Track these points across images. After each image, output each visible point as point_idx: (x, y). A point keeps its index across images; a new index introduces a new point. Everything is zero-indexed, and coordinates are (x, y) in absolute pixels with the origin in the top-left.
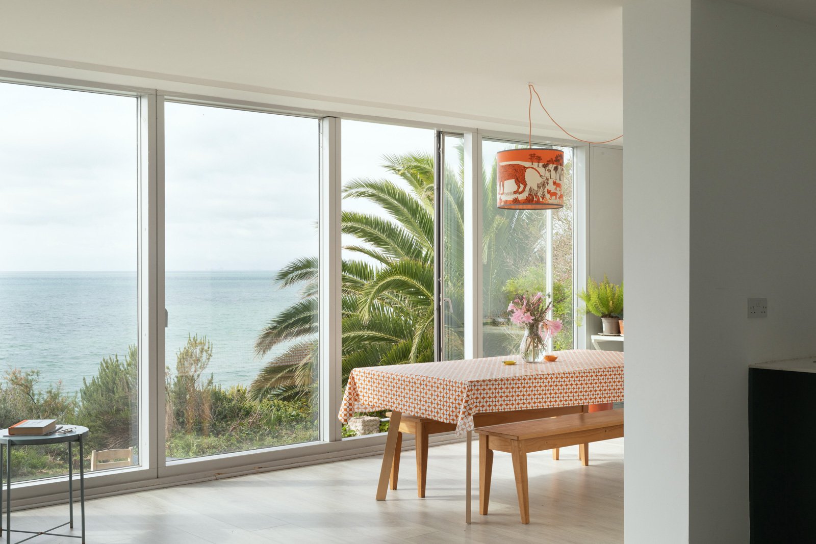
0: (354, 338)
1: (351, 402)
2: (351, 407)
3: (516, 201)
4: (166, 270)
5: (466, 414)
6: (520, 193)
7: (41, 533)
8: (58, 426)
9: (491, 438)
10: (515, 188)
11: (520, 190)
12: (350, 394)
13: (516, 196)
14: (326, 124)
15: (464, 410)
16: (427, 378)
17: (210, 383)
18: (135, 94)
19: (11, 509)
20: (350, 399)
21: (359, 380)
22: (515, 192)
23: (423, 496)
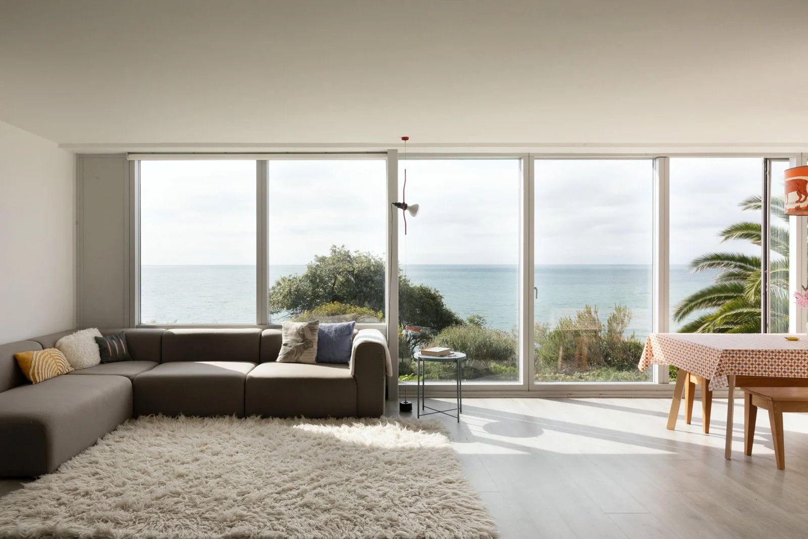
0: (747, 313)
1: (647, 356)
2: (647, 360)
3: (798, 209)
4: (535, 264)
5: (718, 374)
6: (801, 202)
7: (440, 412)
8: (451, 352)
9: (754, 396)
10: (797, 198)
11: (802, 199)
12: (647, 351)
13: (798, 205)
14: (657, 162)
15: (716, 371)
16: (695, 344)
17: (633, 337)
18: (518, 157)
19: (425, 396)
20: (647, 354)
21: (653, 341)
22: (797, 202)
23: (707, 432)
